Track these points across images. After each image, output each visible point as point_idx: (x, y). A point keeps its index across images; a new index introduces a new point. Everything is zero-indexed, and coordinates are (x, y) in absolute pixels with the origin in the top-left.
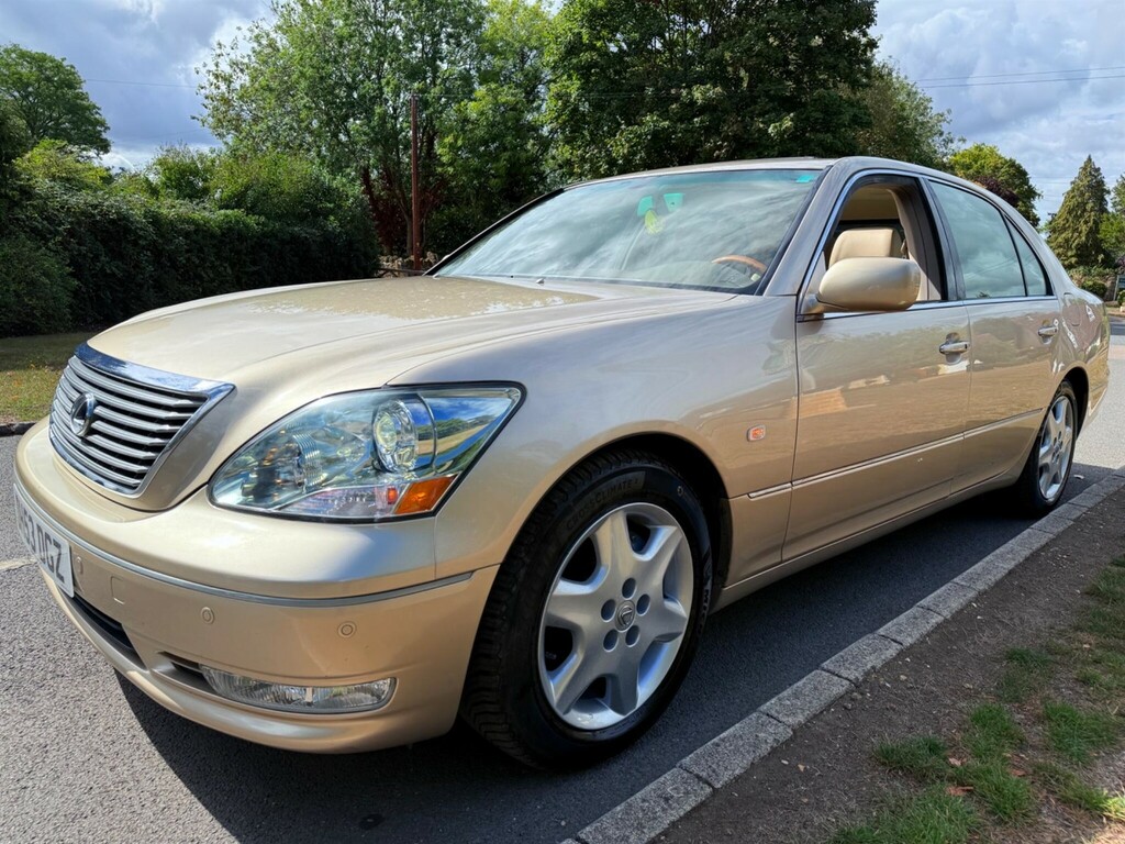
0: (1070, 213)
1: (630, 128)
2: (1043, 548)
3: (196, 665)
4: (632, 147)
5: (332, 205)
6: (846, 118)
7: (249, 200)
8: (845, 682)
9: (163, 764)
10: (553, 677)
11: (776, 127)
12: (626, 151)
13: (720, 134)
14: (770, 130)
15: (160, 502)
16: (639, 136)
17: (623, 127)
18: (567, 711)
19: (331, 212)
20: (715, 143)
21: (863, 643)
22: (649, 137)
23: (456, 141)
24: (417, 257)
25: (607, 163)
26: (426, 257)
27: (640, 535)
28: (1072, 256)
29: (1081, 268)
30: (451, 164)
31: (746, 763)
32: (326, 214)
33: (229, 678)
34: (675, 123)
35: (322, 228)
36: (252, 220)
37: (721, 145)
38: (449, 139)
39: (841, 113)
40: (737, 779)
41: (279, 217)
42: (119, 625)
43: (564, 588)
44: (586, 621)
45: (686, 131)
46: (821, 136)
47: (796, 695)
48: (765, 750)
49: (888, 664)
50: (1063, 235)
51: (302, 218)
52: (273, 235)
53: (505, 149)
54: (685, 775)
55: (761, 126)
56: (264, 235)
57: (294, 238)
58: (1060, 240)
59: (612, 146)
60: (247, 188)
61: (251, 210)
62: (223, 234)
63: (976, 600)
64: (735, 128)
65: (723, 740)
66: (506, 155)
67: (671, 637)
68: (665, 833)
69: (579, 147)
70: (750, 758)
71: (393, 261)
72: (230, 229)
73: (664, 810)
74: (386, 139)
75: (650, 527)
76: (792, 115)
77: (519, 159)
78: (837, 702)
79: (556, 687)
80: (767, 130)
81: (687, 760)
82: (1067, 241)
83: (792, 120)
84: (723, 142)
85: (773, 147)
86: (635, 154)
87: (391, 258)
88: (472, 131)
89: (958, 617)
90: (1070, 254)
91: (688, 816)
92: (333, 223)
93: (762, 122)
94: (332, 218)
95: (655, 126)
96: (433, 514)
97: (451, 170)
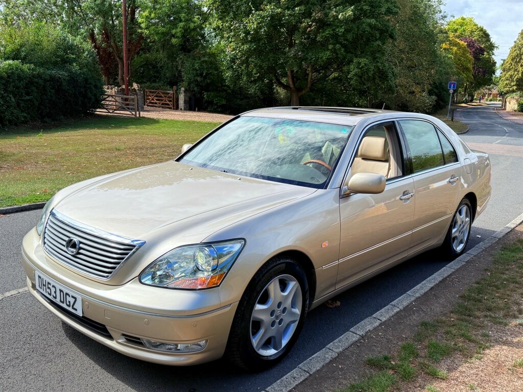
0: (513, 60)
1: (258, 12)
2: (449, 276)
3: (139, 339)
4: (259, 23)
5: (74, 56)
6: (383, 10)
7: (23, 54)
8: (358, 336)
9: (110, 376)
10: (254, 338)
11: (343, 15)
12: (255, 26)
13: (310, 18)
14: (340, 16)
15: (118, 282)
16: (263, 18)
17: (253, 12)
18: (258, 350)
19: (74, 60)
20: (308, 23)
21: (366, 320)
22: (269, 19)
23: (150, 15)
24: (127, 87)
25: (244, 33)
26: (132, 86)
27: (283, 285)
28: (514, 85)
29: (519, 93)
30: (147, 28)
31: (321, 366)
32: (71, 62)
33: (149, 342)
34: (285, 10)
35: (70, 71)
36: (25, 67)
37: (311, 24)
38: (146, 13)
39: (380, 7)
40: (318, 371)
41: (42, 64)
42: (104, 326)
43: (258, 307)
44: (266, 318)
45: (290, 15)
46: (368, 21)
47: (339, 341)
48: (328, 361)
49: (375, 329)
50: (509, 73)
51: (55, 64)
52: (39, 76)
53: (181, 21)
54: (300, 370)
55: (335, 14)
56: (33, 76)
57: (52, 79)
58: (507, 76)
59: (247, 23)
60: (21, 46)
61: (24, 60)
62: (9, 77)
63: (415, 301)
64: (319, 15)
65: (313, 358)
66: (181, 24)
67: (294, 322)
68: (294, 388)
69: (227, 21)
70: (322, 364)
71: (112, 89)
72: (12, 73)
73: (293, 381)
74: (105, 12)
75: (287, 282)
76: (352, 7)
77: (189, 27)
78: (354, 343)
79: (255, 341)
80: (338, 16)
81: (300, 365)
82: (511, 76)
83: (352, 11)
84: (312, 22)
85: (341, 26)
86: (261, 28)
87: (110, 87)
88: (160, 9)
89: (406, 309)
90: (512, 84)
91: (301, 383)
92: (75, 67)
93: (335, 12)
94: (75, 64)
95: (272, 12)
96: (219, 286)
97: (147, 32)
